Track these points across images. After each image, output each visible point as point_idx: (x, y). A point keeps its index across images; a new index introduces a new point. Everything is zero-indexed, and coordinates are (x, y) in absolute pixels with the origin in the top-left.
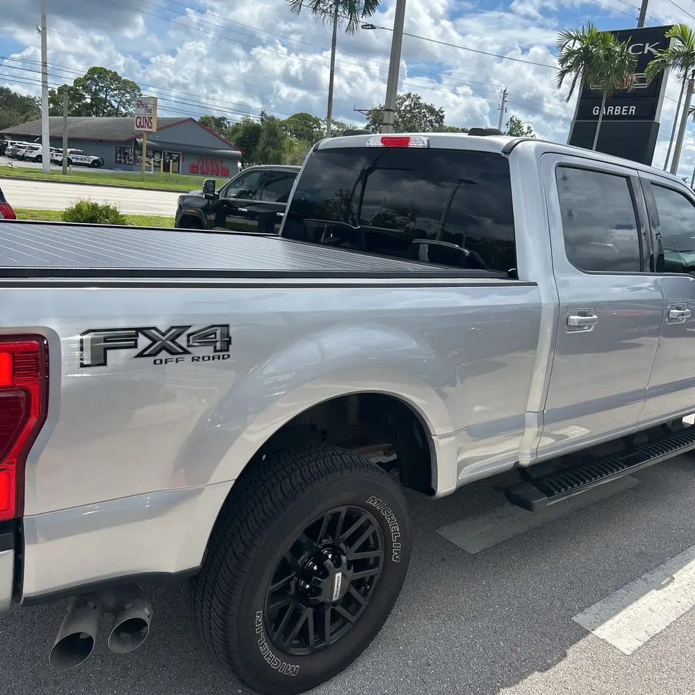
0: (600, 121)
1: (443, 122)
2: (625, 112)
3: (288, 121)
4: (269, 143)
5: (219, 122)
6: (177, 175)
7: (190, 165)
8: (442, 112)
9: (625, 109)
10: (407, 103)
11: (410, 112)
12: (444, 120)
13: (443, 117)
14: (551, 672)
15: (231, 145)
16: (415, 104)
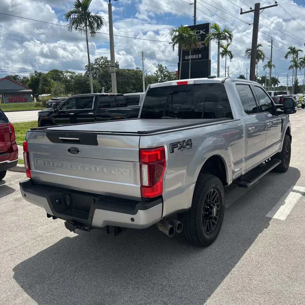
0: (190, 61)
1: (119, 67)
3: (48, 74)
4: (44, 85)
5: (15, 78)
6: (3, 104)
7: (8, 99)
8: (118, 63)
9: (197, 56)
10: (102, 61)
11: (104, 64)
12: (119, 66)
13: (118, 65)
14: (268, 228)
15: (26, 88)
16: (106, 61)
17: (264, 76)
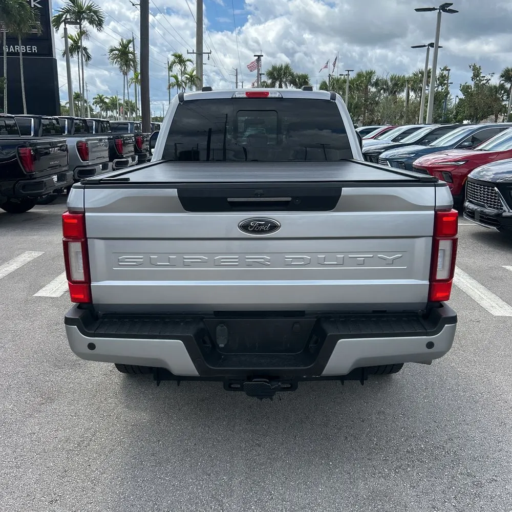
0: (21, 57)
2: (29, 50)
9: (29, 48)
17: (114, 97)
